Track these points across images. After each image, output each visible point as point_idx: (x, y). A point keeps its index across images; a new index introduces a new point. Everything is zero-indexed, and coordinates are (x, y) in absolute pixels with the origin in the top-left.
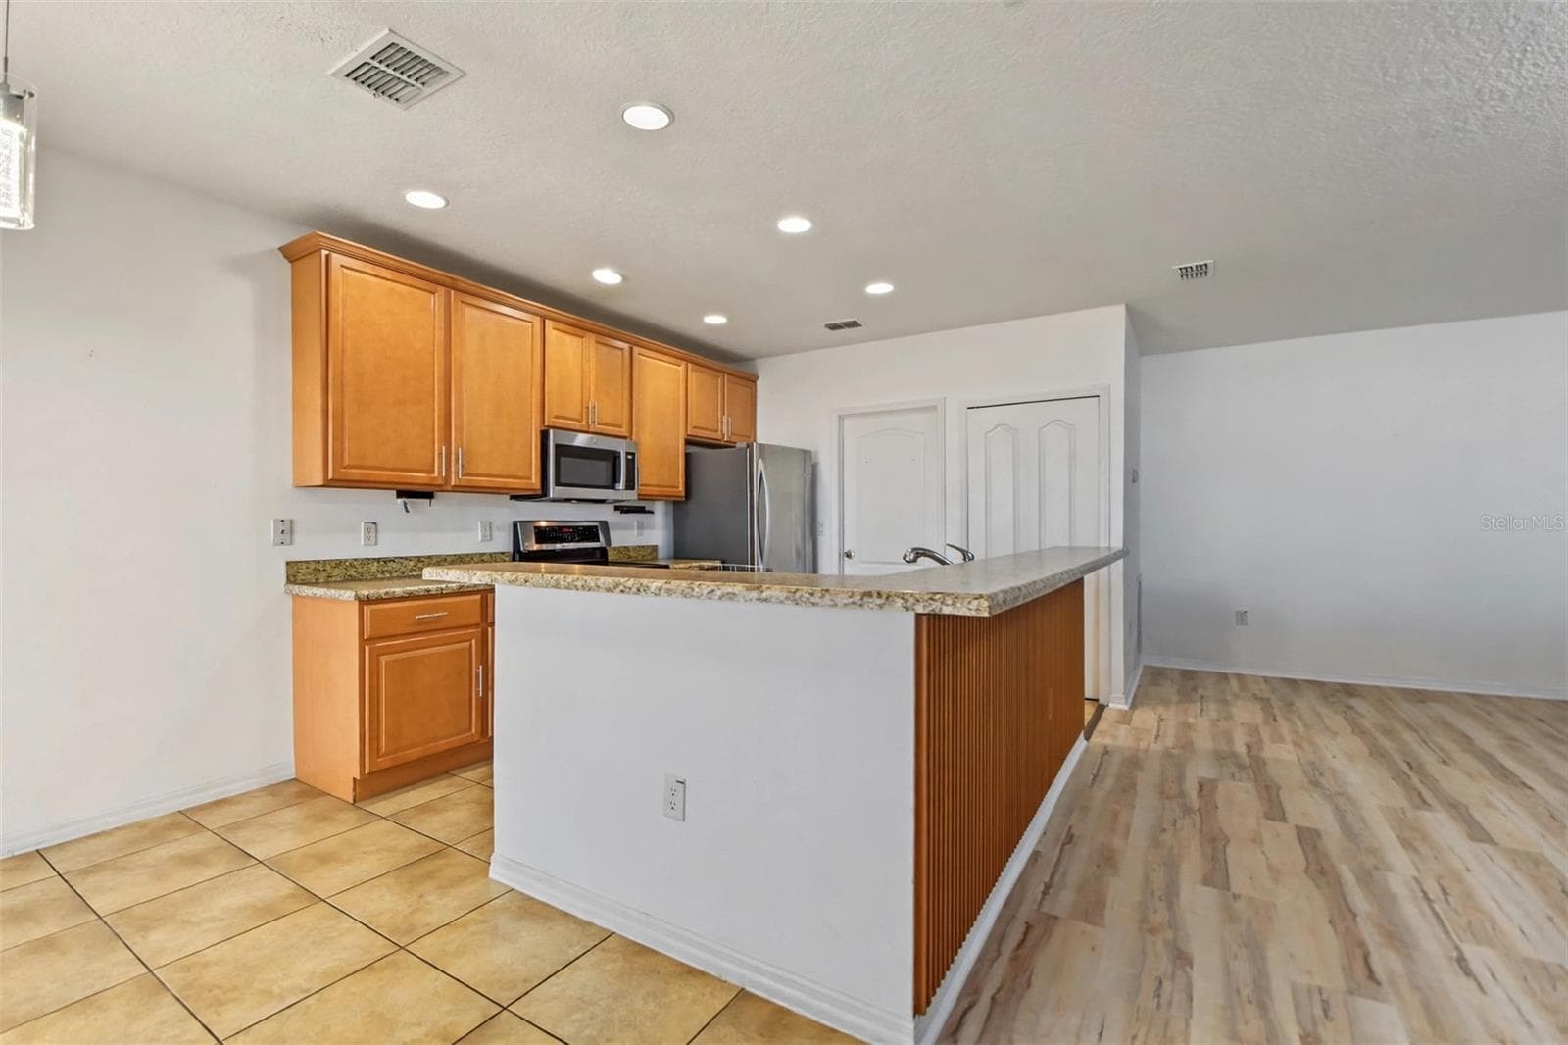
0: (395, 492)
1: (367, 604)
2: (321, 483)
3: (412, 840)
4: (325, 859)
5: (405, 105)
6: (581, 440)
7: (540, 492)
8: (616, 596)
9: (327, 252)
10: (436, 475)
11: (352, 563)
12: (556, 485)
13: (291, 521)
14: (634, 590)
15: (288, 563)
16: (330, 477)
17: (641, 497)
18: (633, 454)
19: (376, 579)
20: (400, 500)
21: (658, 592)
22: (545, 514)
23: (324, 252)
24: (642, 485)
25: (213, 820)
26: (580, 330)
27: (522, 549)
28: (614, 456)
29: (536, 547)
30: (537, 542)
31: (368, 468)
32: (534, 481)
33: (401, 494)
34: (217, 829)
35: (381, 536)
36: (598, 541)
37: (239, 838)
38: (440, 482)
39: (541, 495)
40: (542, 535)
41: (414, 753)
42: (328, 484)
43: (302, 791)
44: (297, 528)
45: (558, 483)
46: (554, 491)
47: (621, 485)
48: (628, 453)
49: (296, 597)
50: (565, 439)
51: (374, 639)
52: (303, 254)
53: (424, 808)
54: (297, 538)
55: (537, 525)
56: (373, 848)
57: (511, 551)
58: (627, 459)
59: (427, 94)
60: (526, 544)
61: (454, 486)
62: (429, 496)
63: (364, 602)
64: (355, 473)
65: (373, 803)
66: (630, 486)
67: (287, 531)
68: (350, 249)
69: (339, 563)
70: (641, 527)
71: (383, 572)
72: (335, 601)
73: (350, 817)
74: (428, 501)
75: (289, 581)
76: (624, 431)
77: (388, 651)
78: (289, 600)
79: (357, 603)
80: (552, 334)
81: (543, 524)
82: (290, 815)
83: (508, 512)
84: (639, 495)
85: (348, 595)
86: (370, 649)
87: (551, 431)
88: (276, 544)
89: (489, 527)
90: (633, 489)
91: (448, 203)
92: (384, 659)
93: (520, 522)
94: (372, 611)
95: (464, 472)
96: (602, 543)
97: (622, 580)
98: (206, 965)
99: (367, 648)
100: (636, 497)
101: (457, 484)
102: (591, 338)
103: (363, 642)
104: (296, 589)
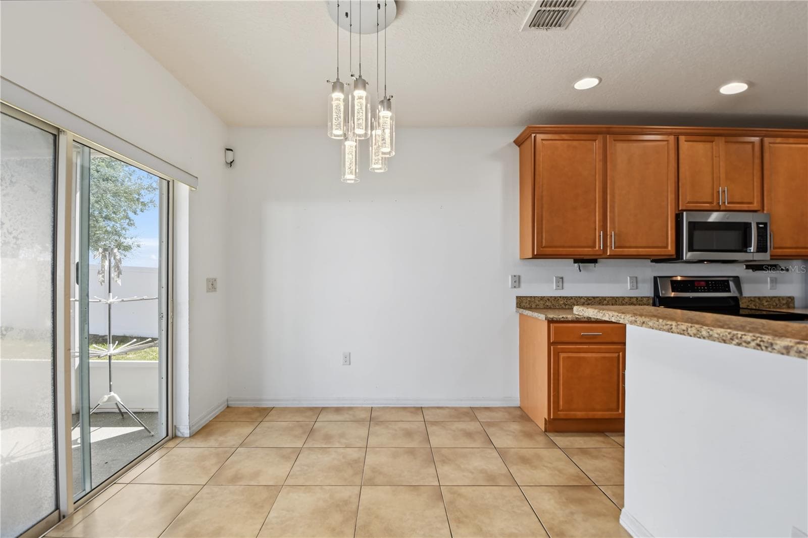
0: (572, 260)
1: (552, 323)
2: (531, 257)
3: (572, 470)
4: (524, 460)
5: (564, 28)
6: (714, 217)
7: (675, 257)
8: (731, 348)
9: (534, 135)
10: (597, 248)
11: (549, 299)
12: (689, 251)
13: (519, 276)
14: (753, 344)
15: (517, 297)
16: (535, 253)
17: (773, 257)
18: (765, 224)
19: (563, 308)
20: (576, 265)
21: (787, 350)
22: (679, 272)
23: (533, 135)
24: (775, 248)
25: (483, 417)
26: (709, 137)
27: (661, 295)
28: (746, 227)
29: (673, 295)
30: (673, 291)
31: (556, 247)
32: (670, 248)
33: (576, 261)
34: (483, 422)
35: (565, 285)
36: (729, 291)
37: (490, 431)
38: (601, 253)
39: (677, 257)
40: (677, 286)
41: (580, 414)
42: (535, 257)
43: (521, 415)
44: (522, 279)
45: (691, 249)
46: (687, 255)
47: (752, 249)
48: (758, 224)
49: (521, 315)
50: (699, 218)
51: (555, 343)
52: (524, 140)
53: (584, 451)
54: (522, 285)
55: (674, 279)
56: (549, 465)
57: (653, 295)
58: (758, 228)
59: (576, 12)
60: (663, 292)
61: (609, 255)
62: (594, 261)
63: (550, 321)
64: (549, 251)
65: (556, 436)
66: (762, 248)
67: (517, 281)
68: (546, 129)
69: (542, 298)
70: (774, 281)
71: (566, 305)
72: (536, 319)
73: (541, 439)
74: (593, 264)
75: (517, 307)
76: (756, 205)
77: (564, 351)
78: (518, 315)
79: (547, 321)
80: (684, 145)
81: (679, 278)
82: (515, 427)
83: (649, 271)
84: (771, 256)
85: (542, 317)
86: (554, 348)
87: (685, 213)
88: (512, 288)
89: (635, 281)
90: (766, 251)
91: (600, 80)
92: (562, 355)
93: (659, 277)
94: (555, 327)
95: (616, 245)
96: (733, 293)
97: (740, 333)
98: (460, 495)
99: (552, 347)
100: (769, 258)
101: (612, 254)
102: (721, 141)
103: (550, 344)
104: (521, 310)
